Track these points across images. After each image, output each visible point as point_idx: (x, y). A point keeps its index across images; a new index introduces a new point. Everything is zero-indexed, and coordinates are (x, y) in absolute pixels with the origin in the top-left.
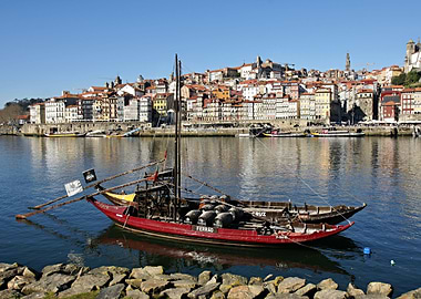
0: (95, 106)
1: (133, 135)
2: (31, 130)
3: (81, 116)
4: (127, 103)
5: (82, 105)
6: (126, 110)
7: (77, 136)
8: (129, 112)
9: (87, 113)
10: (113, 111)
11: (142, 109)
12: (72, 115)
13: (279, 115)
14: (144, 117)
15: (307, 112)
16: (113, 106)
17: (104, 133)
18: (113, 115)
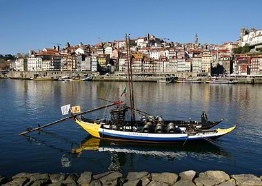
0: (62, 61)
1: (88, 80)
2: (17, 75)
3: (53, 67)
4: (83, 60)
5: (54, 60)
6: (83, 64)
7: (53, 80)
8: (85, 65)
9: (57, 65)
10: (74, 64)
11: (93, 63)
12: (46, 66)
13: (179, 70)
14: (94, 69)
15: (197, 68)
16: (74, 61)
17: (69, 78)
18: (74, 67)
